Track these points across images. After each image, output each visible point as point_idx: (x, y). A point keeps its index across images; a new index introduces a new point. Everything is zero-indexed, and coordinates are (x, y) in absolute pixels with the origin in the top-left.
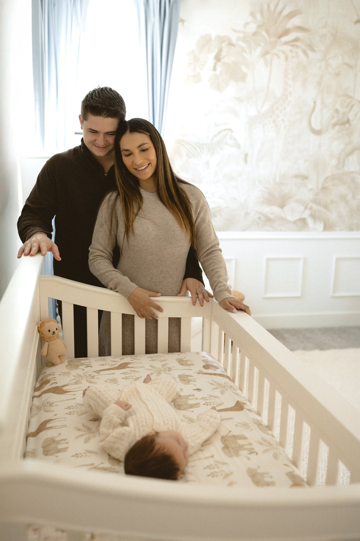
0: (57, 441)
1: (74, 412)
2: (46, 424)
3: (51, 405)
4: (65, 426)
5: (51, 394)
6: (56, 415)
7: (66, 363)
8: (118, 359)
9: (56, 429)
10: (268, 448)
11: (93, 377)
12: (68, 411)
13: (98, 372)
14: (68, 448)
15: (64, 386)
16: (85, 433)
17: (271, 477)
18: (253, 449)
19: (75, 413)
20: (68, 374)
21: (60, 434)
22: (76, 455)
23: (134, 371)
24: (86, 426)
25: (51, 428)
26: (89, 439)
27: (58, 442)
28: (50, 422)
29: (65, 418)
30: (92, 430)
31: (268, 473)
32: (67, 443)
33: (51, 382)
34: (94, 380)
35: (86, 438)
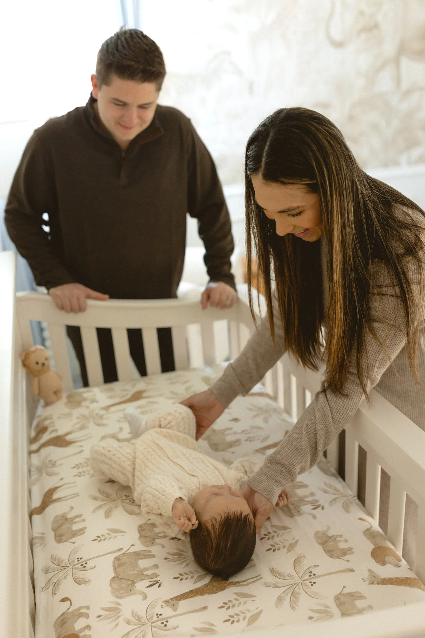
0: (70, 518)
1: (84, 472)
2: (52, 494)
3: (54, 464)
4: (76, 495)
5: (51, 449)
6: (62, 479)
7: (64, 400)
8: (128, 387)
9: (66, 500)
10: (335, 496)
11: (101, 417)
12: (76, 471)
13: (107, 408)
14: (85, 528)
15: (67, 434)
16: (104, 502)
17: (346, 541)
18: (317, 501)
19: (86, 474)
20: (69, 415)
21: (72, 508)
22: (98, 539)
23: (151, 402)
24: (103, 493)
25: (59, 499)
26: (110, 511)
27: (72, 521)
28: (56, 491)
29: (75, 483)
30: (112, 497)
31: (341, 536)
32: (84, 521)
33: (50, 429)
34: (104, 422)
35: (106, 511)
